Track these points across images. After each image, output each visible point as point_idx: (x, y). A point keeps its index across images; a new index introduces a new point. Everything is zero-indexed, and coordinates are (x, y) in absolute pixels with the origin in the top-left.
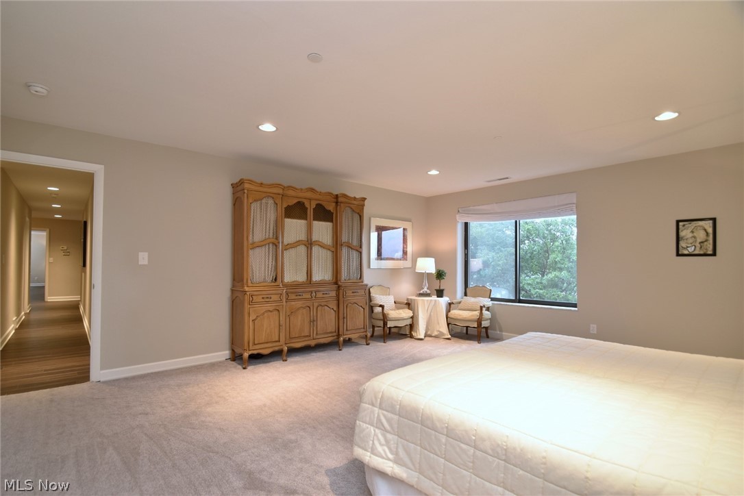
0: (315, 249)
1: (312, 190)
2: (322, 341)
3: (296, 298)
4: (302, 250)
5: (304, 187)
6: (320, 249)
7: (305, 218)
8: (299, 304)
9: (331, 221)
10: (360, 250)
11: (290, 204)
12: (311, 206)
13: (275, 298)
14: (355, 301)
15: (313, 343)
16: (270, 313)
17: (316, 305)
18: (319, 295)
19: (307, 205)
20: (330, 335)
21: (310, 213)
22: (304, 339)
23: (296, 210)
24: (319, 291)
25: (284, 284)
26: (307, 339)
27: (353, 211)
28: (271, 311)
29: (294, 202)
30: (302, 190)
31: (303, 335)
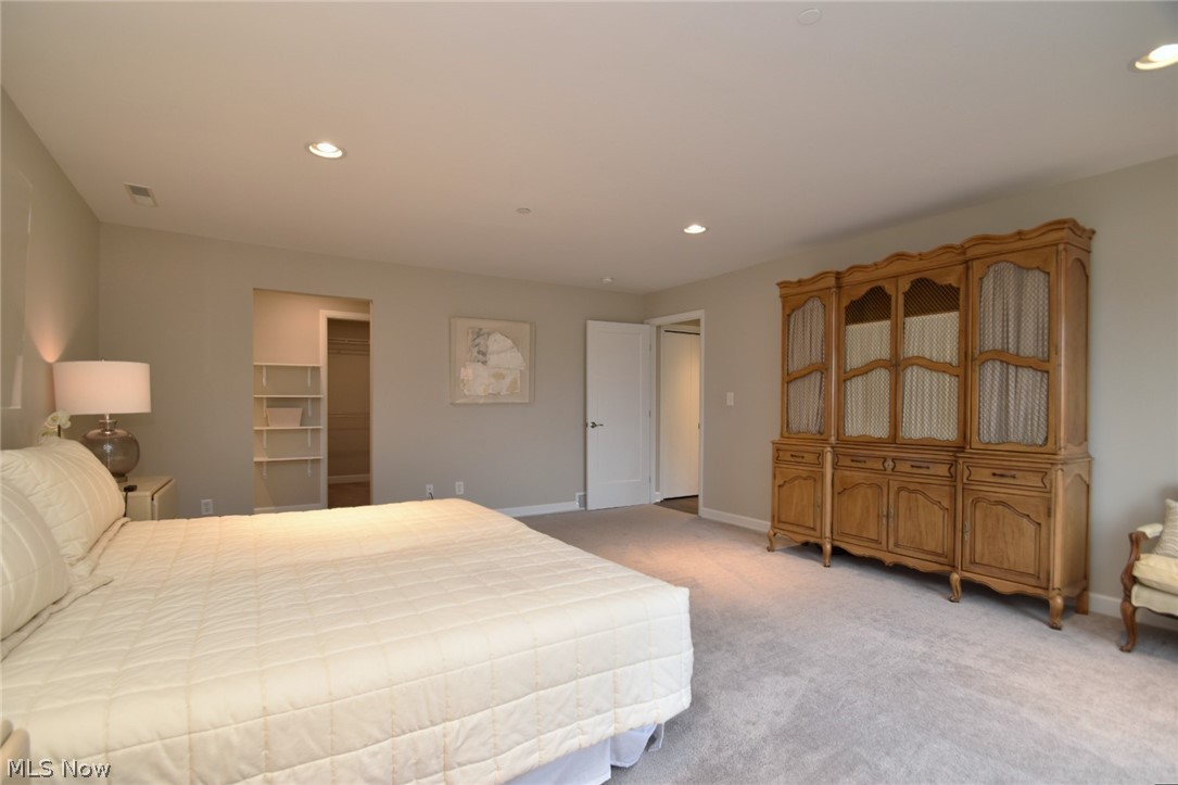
0: (913, 376)
1: (900, 256)
2: (910, 563)
3: (854, 464)
4: (881, 378)
5: (880, 257)
6: (927, 373)
7: (886, 316)
8: (858, 476)
9: (953, 307)
10: (1046, 366)
11: (854, 298)
12: (898, 292)
13: (809, 458)
14: (1003, 497)
15: (889, 559)
16: (803, 482)
17: (894, 486)
18: (905, 467)
19: (889, 289)
20: (929, 557)
21: (899, 303)
22: (866, 544)
23: (870, 304)
24: (902, 459)
25: (842, 437)
26: (873, 545)
27: (1020, 267)
28: (805, 479)
29: (863, 293)
30: (876, 264)
31: (864, 535)
